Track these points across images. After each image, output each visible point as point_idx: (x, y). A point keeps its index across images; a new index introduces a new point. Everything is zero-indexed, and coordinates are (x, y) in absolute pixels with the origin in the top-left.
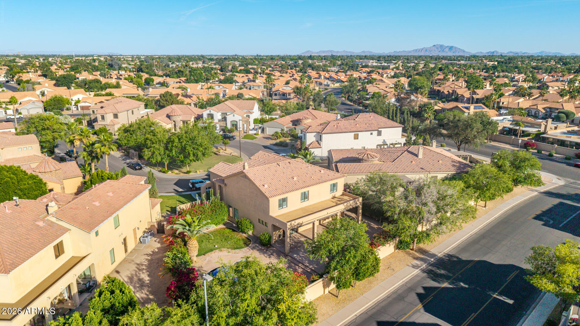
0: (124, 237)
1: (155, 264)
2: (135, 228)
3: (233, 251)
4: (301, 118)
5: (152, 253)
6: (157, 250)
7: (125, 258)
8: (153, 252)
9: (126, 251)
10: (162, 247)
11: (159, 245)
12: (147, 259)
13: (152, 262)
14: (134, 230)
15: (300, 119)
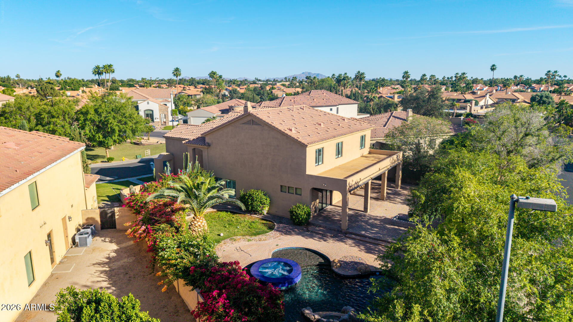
0: (48, 232)
1: (122, 276)
2: (65, 217)
3: (257, 238)
4: (233, 105)
5: (107, 260)
6: (114, 254)
7: (52, 275)
8: (108, 258)
9: (52, 260)
10: (120, 248)
11: (114, 247)
12: (102, 272)
13: (113, 273)
14: (64, 219)
15: (233, 107)
